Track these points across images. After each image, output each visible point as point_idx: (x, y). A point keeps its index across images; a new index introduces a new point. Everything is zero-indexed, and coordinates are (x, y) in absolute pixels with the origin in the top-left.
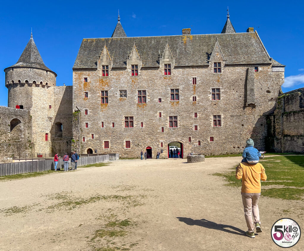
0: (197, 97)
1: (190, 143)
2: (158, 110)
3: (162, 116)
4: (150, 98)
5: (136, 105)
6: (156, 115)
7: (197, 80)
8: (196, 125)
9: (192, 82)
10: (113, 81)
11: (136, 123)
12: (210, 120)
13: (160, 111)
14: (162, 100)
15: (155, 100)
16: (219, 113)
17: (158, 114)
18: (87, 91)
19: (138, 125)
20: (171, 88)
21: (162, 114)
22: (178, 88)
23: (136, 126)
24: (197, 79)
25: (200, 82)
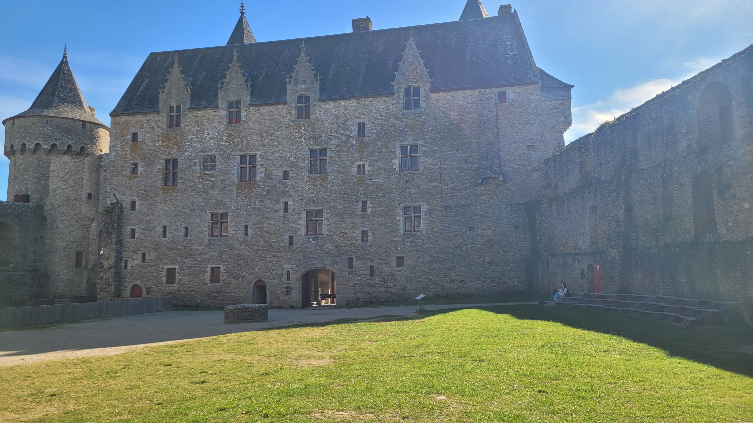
0: (367, 165)
1: (352, 271)
2: (282, 198)
3: (290, 211)
4: (264, 169)
5: (235, 187)
6: (276, 208)
7: (366, 129)
8: (364, 229)
9: (355, 133)
10: (189, 137)
11: (234, 228)
12: (397, 218)
13: (286, 200)
14: (291, 175)
15: (275, 174)
16: (417, 201)
17: (281, 206)
18: (136, 161)
19: (238, 232)
20: (311, 147)
21: (290, 206)
22: (325, 146)
23: (234, 232)
24: (368, 127)
25: (374, 131)
